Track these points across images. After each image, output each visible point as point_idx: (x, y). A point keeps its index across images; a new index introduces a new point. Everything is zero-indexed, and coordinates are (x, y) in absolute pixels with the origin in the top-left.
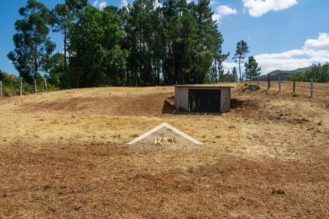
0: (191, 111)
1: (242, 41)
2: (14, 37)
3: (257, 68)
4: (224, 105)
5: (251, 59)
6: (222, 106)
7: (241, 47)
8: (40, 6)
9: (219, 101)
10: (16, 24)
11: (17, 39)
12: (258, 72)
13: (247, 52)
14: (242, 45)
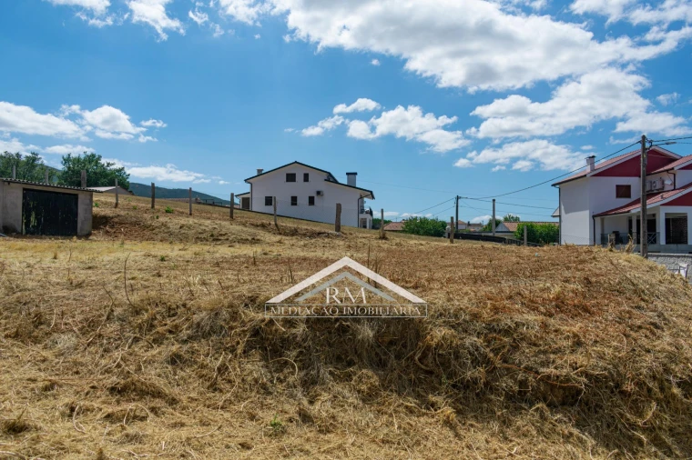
0: (27, 233)
4: (82, 223)
6: (79, 225)
9: (76, 215)
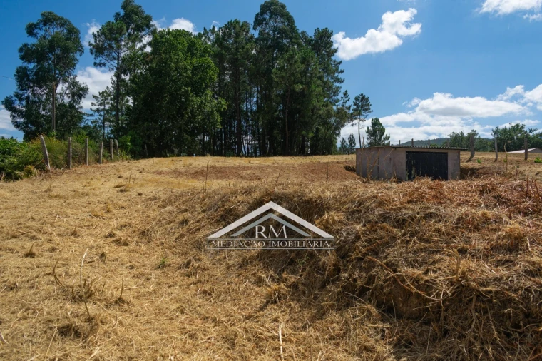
1: (362, 95)
2: (18, 72)
3: (384, 136)
4: (452, 174)
5: (376, 123)
7: (360, 104)
8: (63, 23)
10: (21, 50)
11: (21, 75)
12: (386, 142)
13: (369, 112)
14: (361, 101)
